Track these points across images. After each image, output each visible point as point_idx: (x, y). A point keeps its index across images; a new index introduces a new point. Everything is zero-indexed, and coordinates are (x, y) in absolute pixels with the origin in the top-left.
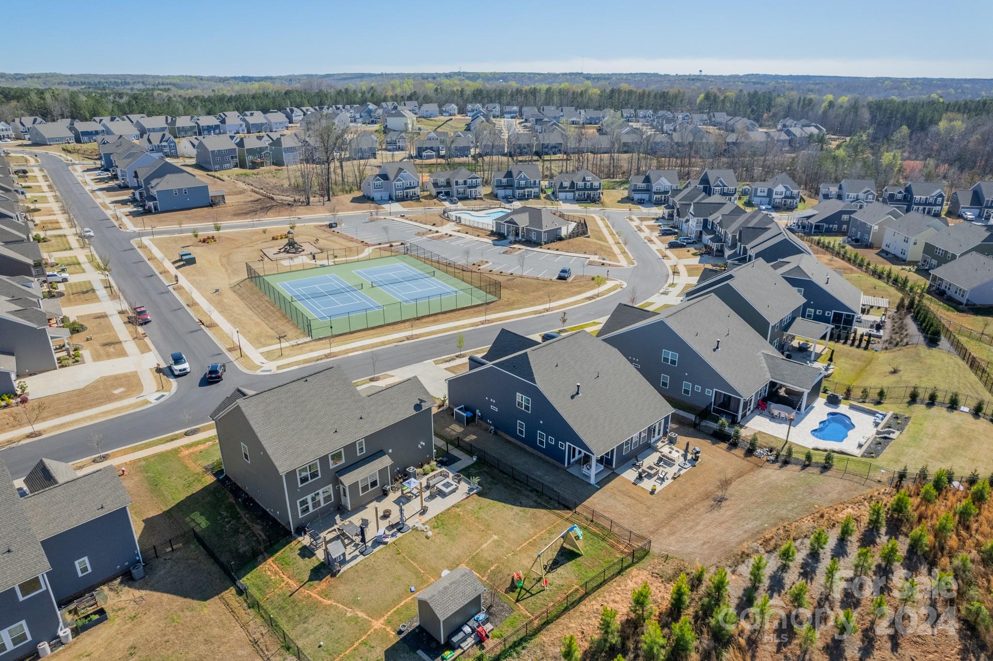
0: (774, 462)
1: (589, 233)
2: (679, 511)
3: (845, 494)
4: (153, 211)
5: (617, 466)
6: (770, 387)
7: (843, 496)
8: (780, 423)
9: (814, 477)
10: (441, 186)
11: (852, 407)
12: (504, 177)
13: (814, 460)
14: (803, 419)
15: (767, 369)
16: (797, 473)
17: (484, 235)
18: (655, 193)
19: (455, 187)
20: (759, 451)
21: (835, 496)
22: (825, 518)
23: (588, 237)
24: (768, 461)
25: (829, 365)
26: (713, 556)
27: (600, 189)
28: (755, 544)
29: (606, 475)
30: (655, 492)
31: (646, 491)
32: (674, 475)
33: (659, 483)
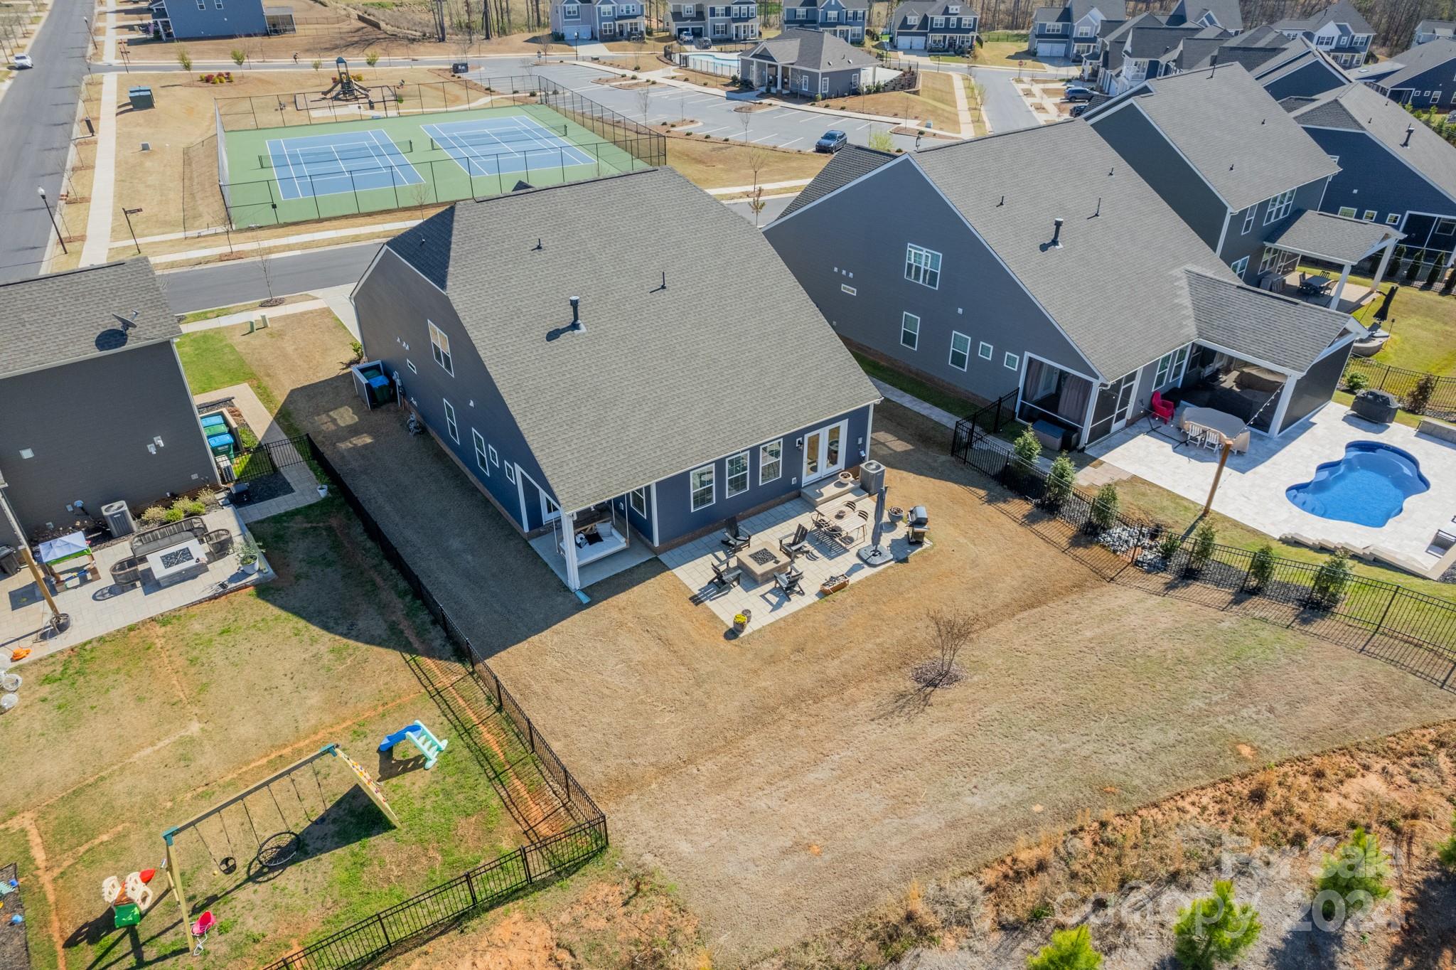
0: (1153, 568)
1: (920, 86)
2: (790, 702)
3: (1366, 714)
4: (164, 37)
5: (668, 543)
6: (1192, 364)
7: (1355, 723)
8: (1201, 460)
9: (1266, 633)
10: (686, 19)
11: (1426, 432)
12: (802, 5)
13: (1278, 575)
14: (1272, 453)
15: (1190, 311)
16: (1212, 613)
17: (714, 84)
18: (1078, 40)
19: (709, 19)
20: (1117, 531)
21: (1326, 717)
22: (1269, 805)
23: (916, 93)
24: (1136, 563)
25: (1374, 327)
26: (796, 909)
27: (973, 30)
28: (970, 883)
29: (628, 567)
30: (741, 632)
31: (716, 627)
32: (824, 585)
33: (771, 604)
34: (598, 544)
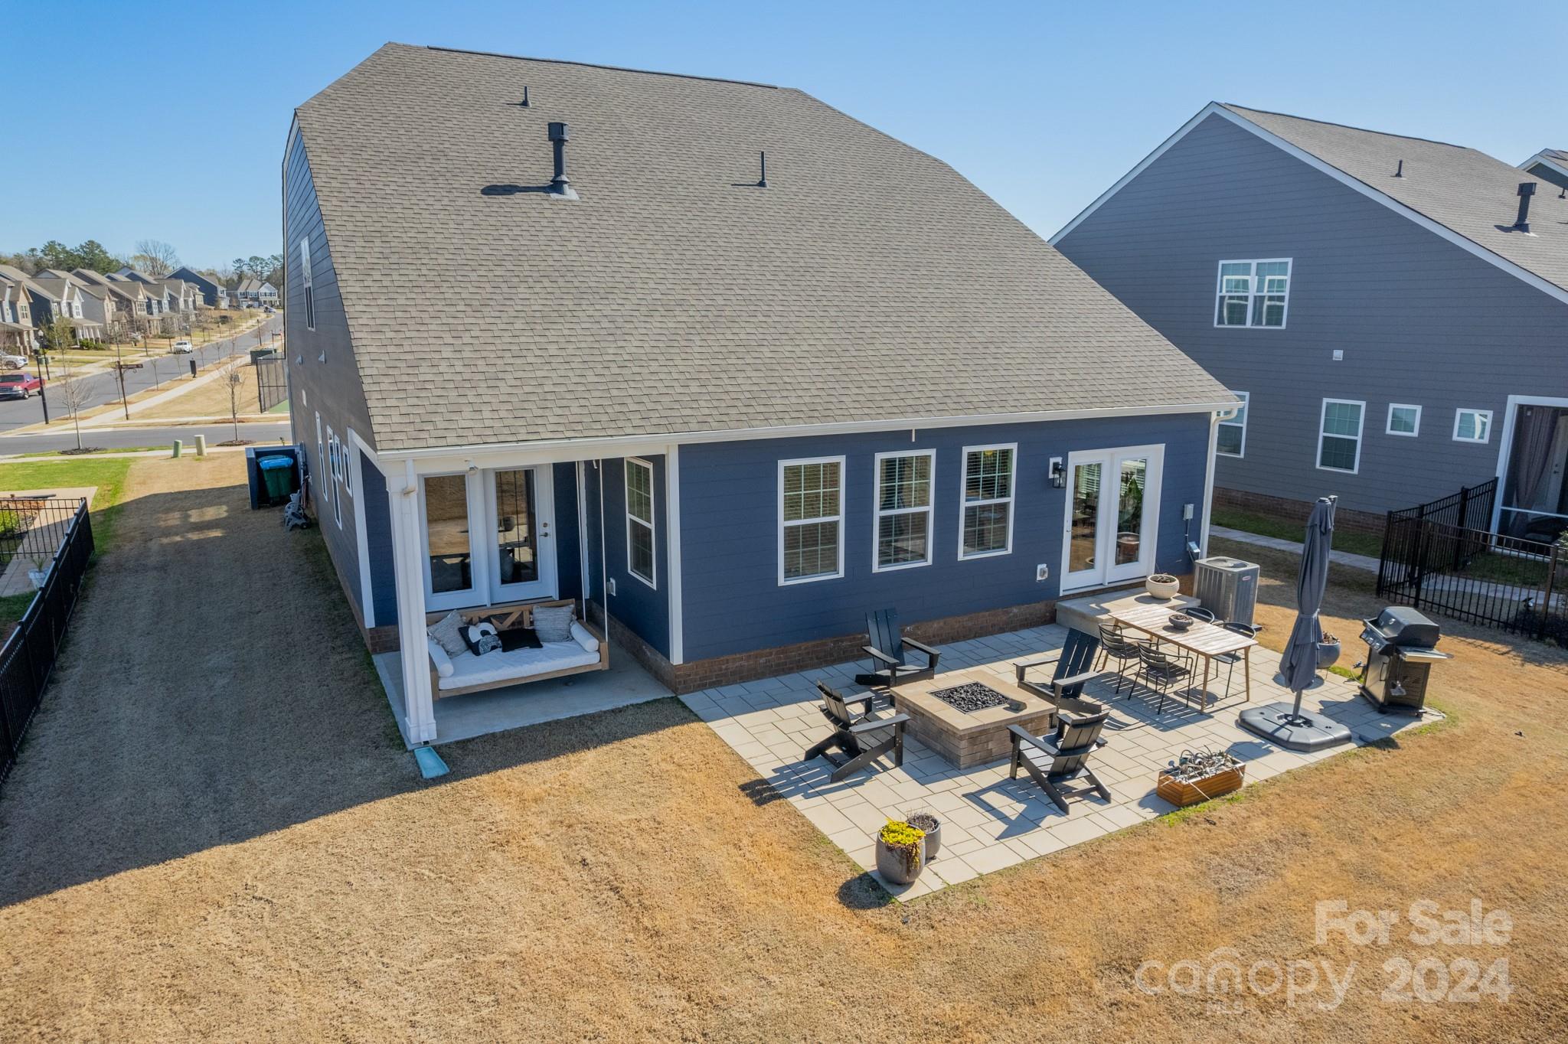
29: (591, 711)
30: (905, 885)
31: (817, 867)
32: (1174, 771)
33: (1002, 818)
34: (525, 652)
